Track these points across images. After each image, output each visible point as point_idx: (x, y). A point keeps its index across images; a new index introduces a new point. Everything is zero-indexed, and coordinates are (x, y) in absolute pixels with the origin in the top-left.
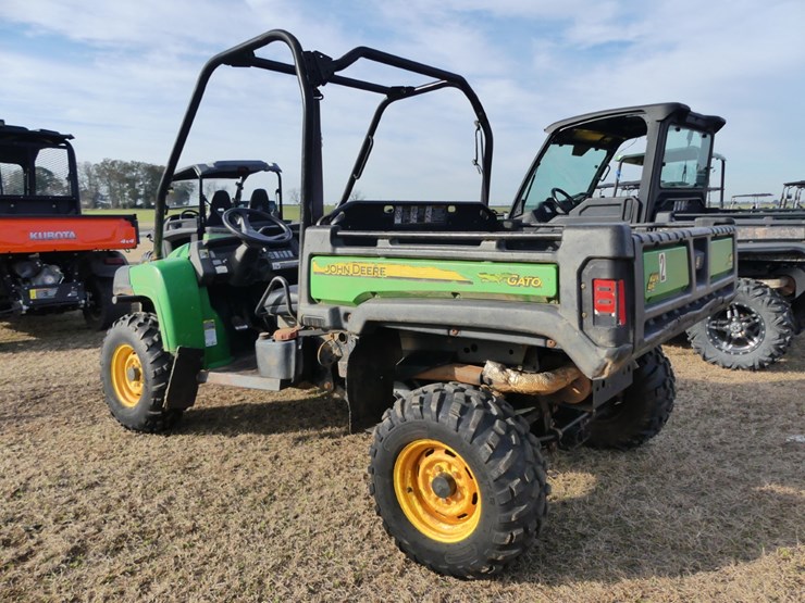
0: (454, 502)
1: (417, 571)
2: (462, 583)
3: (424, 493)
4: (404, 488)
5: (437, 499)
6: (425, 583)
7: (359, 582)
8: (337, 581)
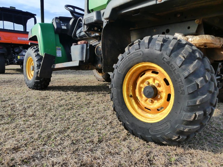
0: (156, 101)
1: (133, 139)
2: (159, 147)
3: (139, 98)
4: (128, 95)
5: (146, 100)
6: (137, 145)
7: (100, 141)
8: (88, 140)
